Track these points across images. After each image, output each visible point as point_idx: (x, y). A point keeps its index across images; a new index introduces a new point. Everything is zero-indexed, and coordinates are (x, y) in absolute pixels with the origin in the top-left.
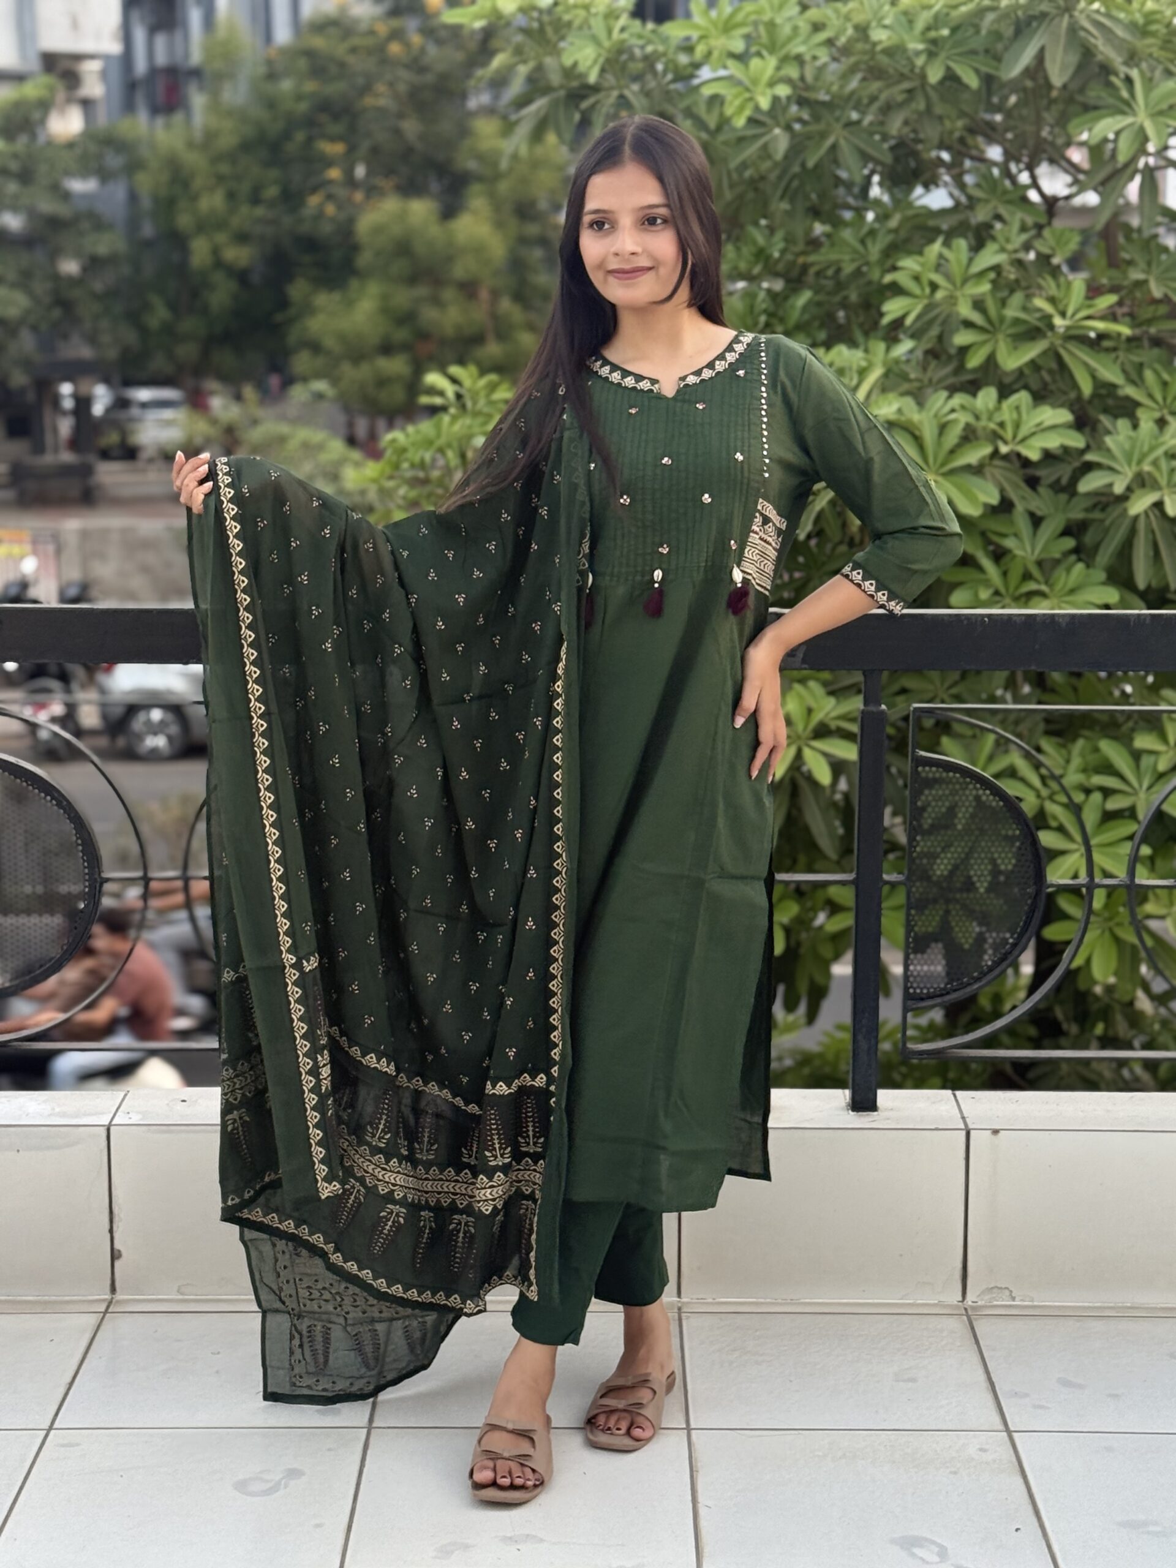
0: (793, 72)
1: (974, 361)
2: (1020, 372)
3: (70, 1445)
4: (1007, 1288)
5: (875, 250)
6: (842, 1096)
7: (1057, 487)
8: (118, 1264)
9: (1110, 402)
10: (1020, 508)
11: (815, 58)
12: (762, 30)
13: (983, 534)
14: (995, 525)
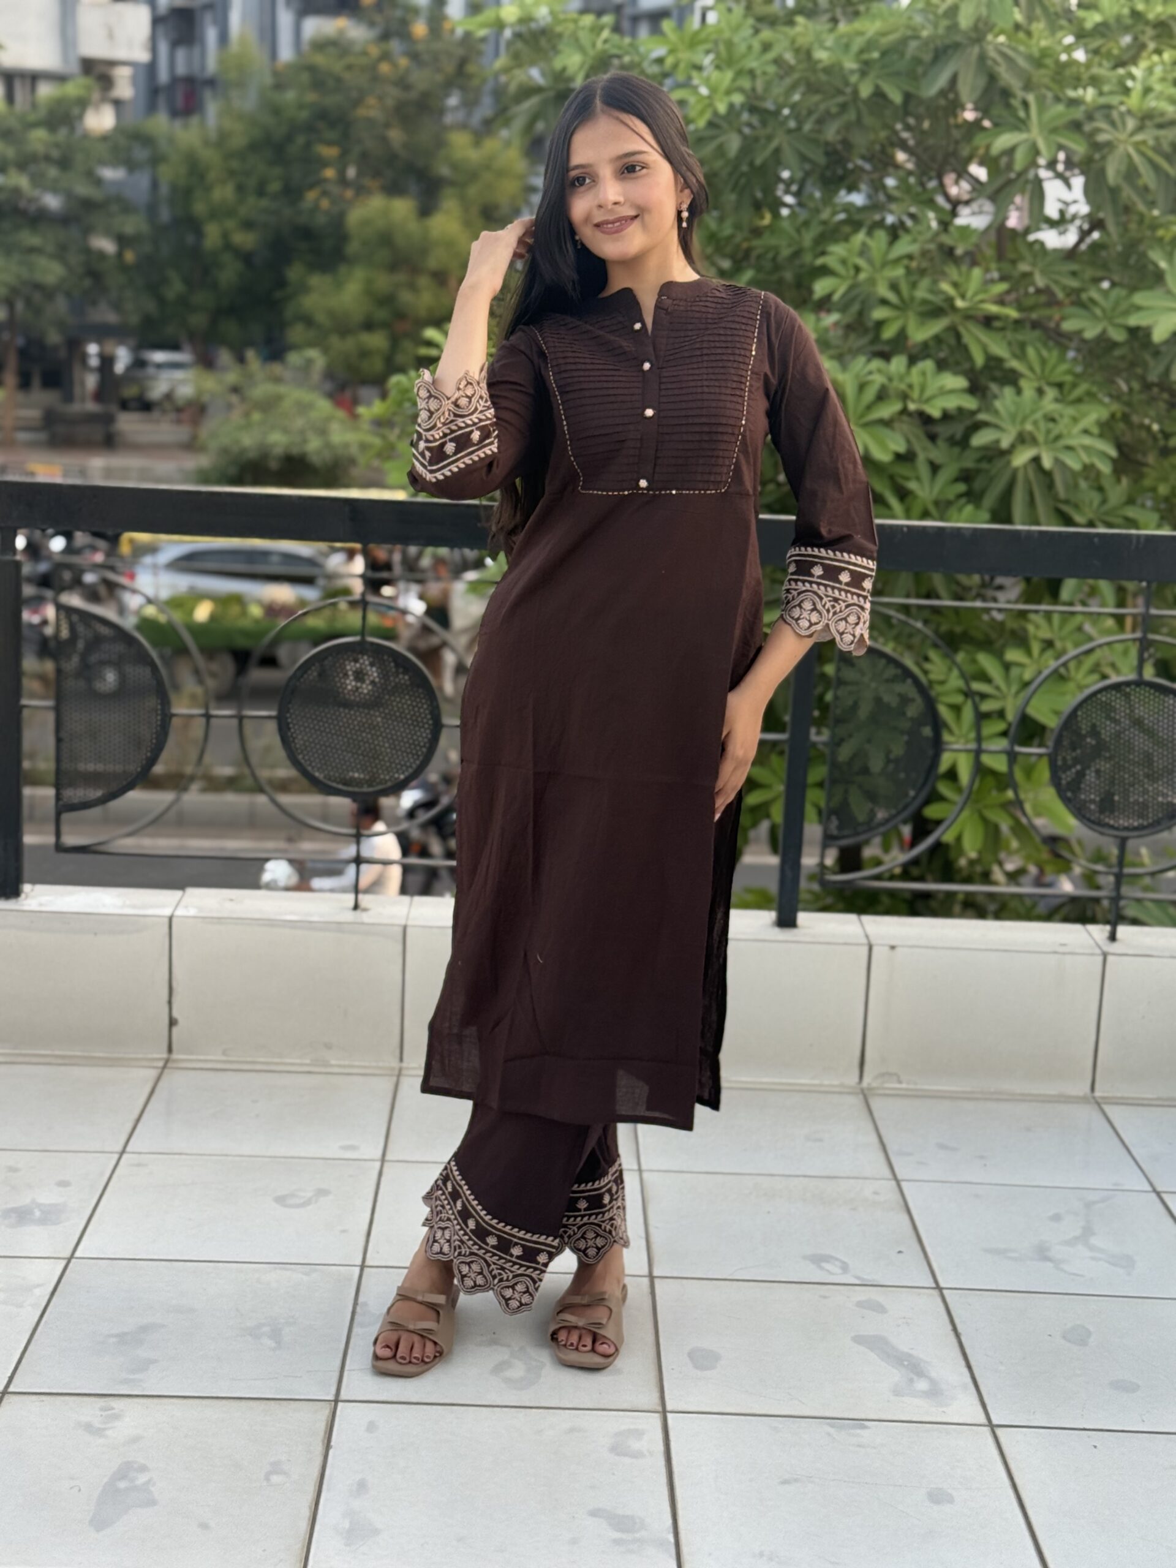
0: (746, 83)
1: (888, 333)
2: (925, 345)
3: (139, 1165)
4: (896, 1074)
5: (808, 238)
6: (770, 916)
7: (952, 442)
8: (175, 1030)
9: (998, 374)
10: (921, 457)
11: (764, 73)
12: (722, 48)
13: (892, 478)
14: (901, 470)
